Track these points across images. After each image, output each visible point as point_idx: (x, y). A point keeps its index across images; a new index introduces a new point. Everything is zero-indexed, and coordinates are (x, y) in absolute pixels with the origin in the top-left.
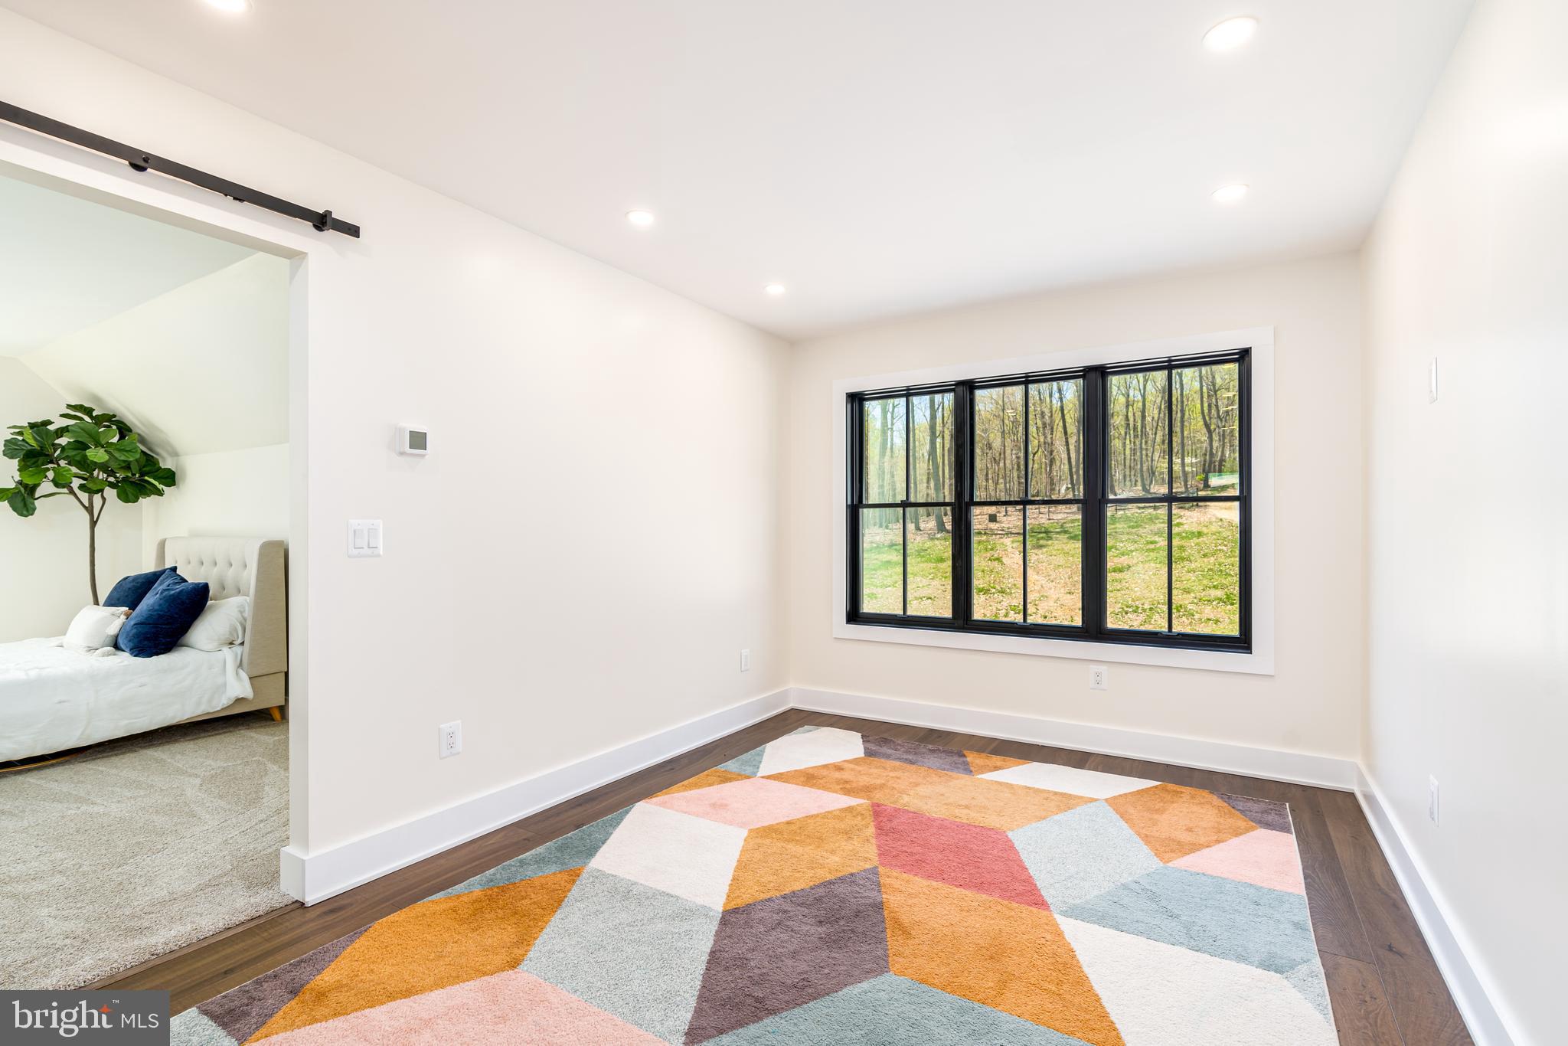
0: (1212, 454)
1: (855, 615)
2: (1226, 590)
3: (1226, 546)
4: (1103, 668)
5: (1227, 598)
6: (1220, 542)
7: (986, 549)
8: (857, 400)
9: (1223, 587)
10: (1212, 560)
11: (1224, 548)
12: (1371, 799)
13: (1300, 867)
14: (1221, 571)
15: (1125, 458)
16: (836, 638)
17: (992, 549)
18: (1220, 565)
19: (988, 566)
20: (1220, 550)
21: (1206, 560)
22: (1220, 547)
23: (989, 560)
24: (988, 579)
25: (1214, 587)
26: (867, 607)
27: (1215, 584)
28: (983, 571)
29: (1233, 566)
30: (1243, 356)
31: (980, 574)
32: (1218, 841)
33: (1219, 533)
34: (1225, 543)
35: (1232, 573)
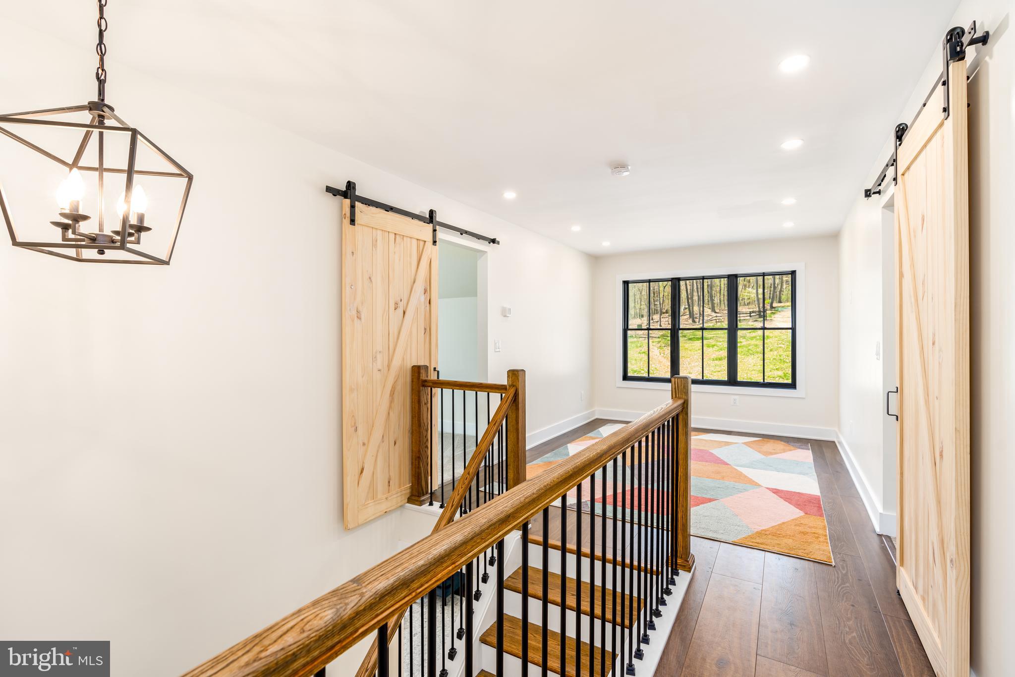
0: (775, 288)
1: (626, 377)
2: (784, 371)
3: (784, 344)
4: (736, 397)
5: (784, 376)
6: (780, 342)
7: (637, 347)
8: (626, 283)
9: (782, 369)
10: (775, 353)
11: (783, 346)
12: (840, 443)
13: (812, 457)
14: (781, 360)
15: (720, 290)
16: (618, 387)
17: (640, 347)
18: (780, 356)
19: (639, 357)
20: (780, 347)
21: (771, 353)
22: (779, 346)
23: (640, 353)
24: (639, 365)
25: (777, 369)
26: (630, 374)
27: (777, 367)
28: (636, 360)
29: (788, 356)
30: (793, 273)
31: (634, 362)
32: (784, 452)
33: (779, 336)
34: (783, 343)
35: (787, 361)
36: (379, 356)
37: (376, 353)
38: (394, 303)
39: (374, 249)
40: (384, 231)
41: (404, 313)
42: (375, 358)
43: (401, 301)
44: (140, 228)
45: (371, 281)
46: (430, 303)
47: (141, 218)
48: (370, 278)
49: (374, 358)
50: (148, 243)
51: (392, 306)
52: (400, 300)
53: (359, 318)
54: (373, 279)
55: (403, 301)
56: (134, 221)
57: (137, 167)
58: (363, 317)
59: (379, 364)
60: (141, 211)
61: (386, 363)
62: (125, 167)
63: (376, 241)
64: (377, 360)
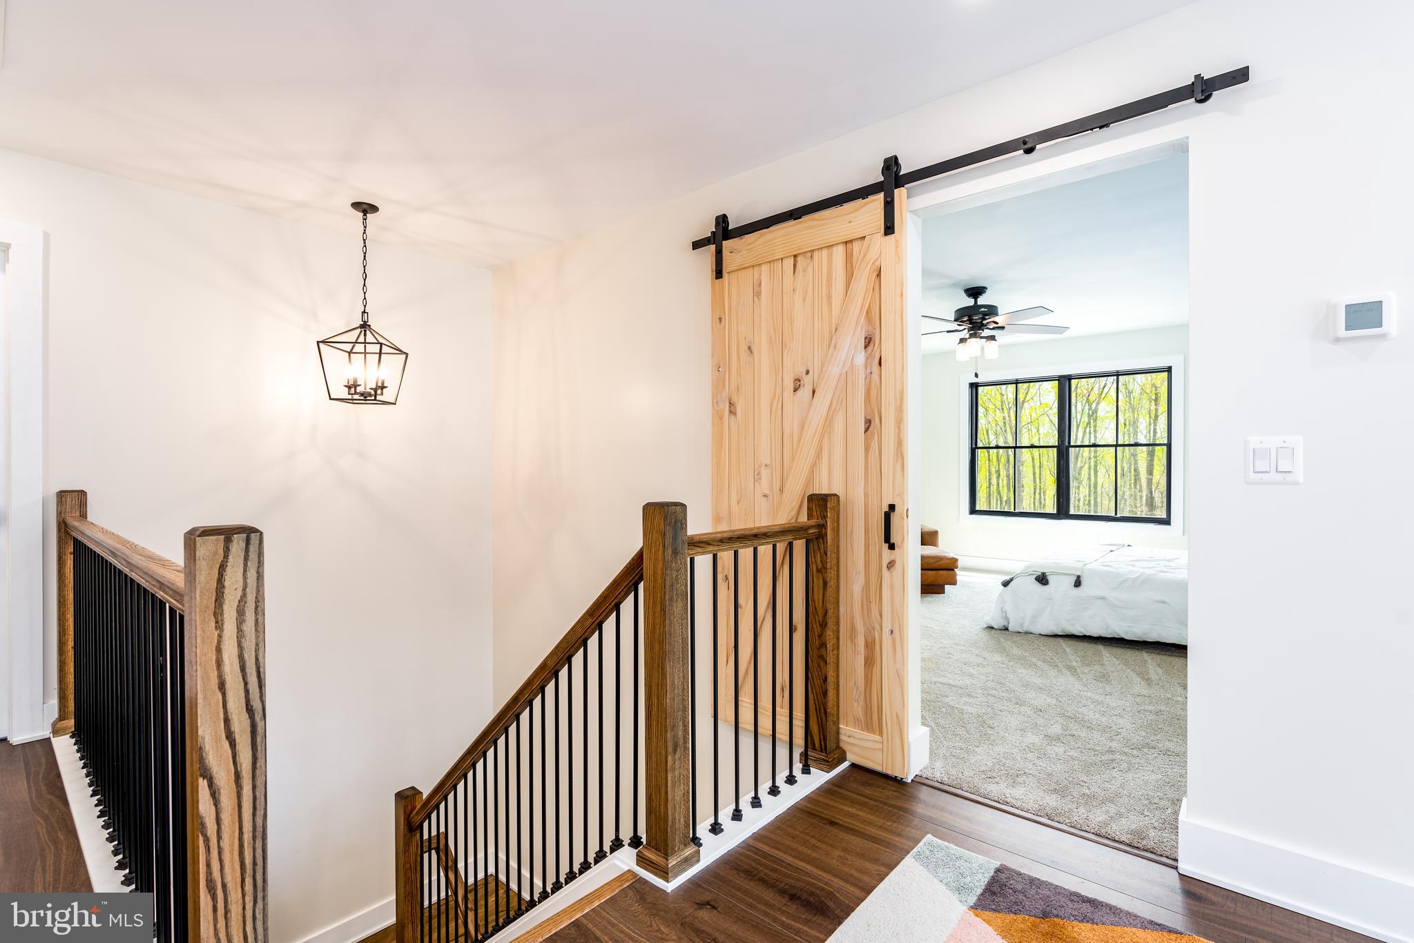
36: (765, 473)
37: (760, 466)
38: (792, 381)
39: (756, 298)
40: (774, 261)
41: (814, 392)
42: (758, 474)
43: (807, 372)
44: (383, 387)
45: (752, 352)
46: (880, 364)
47: (383, 383)
48: (749, 348)
49: (757, 477)
50: (388, 395)
51: (790, 385)
52: (804, 373)
53: (732, 412)
54: (755, 349)
55: (811, 373)
56: (380, 384)
57: (383, 352)
58: (739, 410)
59: (764, 486)
60: (383, 379)
61: (777, 485)
62: (378, 352)
63: (760, 284)
64: (761, 478)
